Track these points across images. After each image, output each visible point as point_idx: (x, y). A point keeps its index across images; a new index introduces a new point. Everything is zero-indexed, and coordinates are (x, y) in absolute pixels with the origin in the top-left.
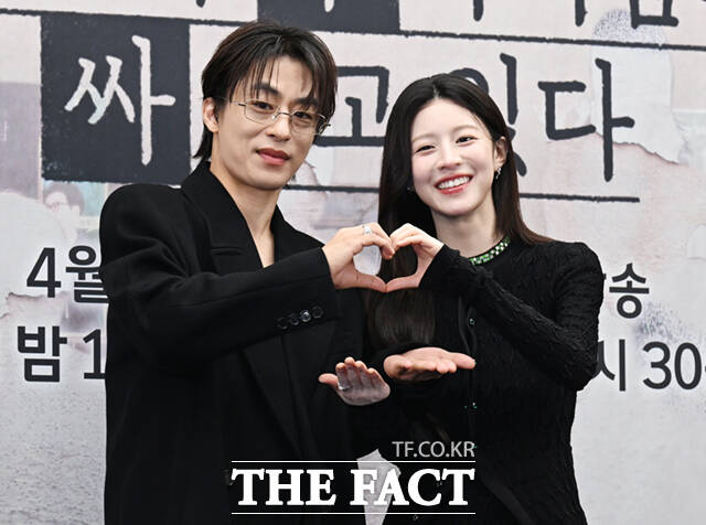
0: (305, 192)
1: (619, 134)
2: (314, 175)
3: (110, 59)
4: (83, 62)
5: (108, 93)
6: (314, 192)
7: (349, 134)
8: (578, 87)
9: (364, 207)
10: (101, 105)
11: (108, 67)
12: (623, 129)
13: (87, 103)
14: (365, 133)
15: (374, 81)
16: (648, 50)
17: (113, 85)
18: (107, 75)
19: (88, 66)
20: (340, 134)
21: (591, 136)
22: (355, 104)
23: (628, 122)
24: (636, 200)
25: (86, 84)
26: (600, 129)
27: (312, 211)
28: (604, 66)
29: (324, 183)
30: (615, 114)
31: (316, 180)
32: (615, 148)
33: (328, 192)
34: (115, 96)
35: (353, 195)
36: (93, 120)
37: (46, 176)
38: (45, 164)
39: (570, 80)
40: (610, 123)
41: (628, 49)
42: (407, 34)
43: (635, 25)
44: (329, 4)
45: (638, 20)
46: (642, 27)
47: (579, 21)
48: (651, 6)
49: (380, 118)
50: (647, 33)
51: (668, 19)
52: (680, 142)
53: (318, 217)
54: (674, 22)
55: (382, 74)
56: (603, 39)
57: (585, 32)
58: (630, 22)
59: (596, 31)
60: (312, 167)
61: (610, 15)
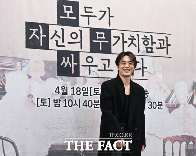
0: (97, 78)
1: (144, 70)
2: (98, 76)
3: (67, 57)
4: (63, 58)
5: (67, 63)
7: (104, 69)
10: (66, 64)
11: (67, 58)
12: (145, 69)
13: (64, 64)
14: (106, 69)
16: (149, 57)
17: (68, 61)
18: (67, 60)
19: (64, 58)
20: (102, 69)
21: (140, 70)
22: (105, 65)
23: (146, 68)
24: (147, 80)
25: (64, 61)
26: (142, 69)
28: (142, 59)
29: (100, 77)
30: (144, 66)
32: (144, 72)
34: (68, 63)
36: (65, 67)
37: (58, 75)
38: (58, 73)
40: (143, 68)
41: (146, 56)
42: (113, 54)
43: (147, 53)
44: (101, 49)
45: (147, 52)
46: (148, 53)
47: (139, 52)
48: (149, 50)
49: (108, 67)
50: (149, 54)
51: (152, 52)
52: (154, 71)
53: (99, 82)
54: (153, 52)
55: (109, 60)
56: (143, 55)
57: (140, 54)
58: (146, 52)
59: (141, 54)
60: (98, 74)
61: (143, 51)
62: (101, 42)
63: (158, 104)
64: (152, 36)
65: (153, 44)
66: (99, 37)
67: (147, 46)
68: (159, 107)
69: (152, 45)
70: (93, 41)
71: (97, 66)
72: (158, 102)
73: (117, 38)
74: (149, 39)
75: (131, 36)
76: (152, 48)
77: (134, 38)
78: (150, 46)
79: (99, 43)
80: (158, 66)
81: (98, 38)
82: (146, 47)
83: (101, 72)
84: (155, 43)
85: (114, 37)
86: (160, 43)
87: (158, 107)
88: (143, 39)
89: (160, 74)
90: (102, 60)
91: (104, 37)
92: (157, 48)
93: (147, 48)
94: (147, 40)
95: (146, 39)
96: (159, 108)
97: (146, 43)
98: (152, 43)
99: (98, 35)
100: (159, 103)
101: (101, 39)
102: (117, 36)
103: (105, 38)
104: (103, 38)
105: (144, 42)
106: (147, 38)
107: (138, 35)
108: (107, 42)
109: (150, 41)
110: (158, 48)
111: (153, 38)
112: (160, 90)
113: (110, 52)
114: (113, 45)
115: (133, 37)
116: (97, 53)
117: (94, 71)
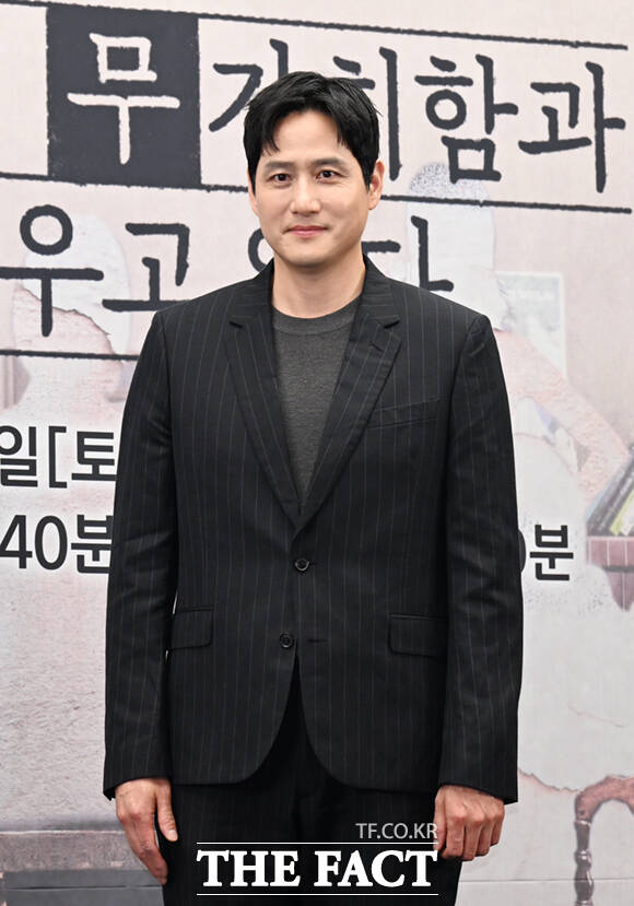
0: (99, 361)
2: (109, 342)
6: (108, 361)
7: (146, 298)
8: (393, 247)
14: (164, 297)
15: (174, 239)
16: (468, 206)
20: (136, 298)
22: (153, 265)
23: (446, 285)
27: (106, 381)
28: (421, 224)
29: (120, 351)
30: (433, 277)
31: (110, 348)
33: (123, 361)
39: (384, 239)
40: (427, 284)
41: (446, 206)
42: (209, 188)
43: (454, 180)
44: (125, 156)
45: (456, 174)
46: (461, 182)
47: (394, 174)
48: (471, 160)
49: (179, 280)
50: (467, 189)
51: (489, 173)
52: (505, 307)
53: (112, 389)
54: (496, 176)
55: (181, 232)
56: (420, 195)
58: (448, 175)
59: (412, 186)
60: (106, 334)
61: (427, 169)
62: (124, 105)
63: (539, 543)
64: (486, 62)
65: (499, 119)
66: (111, 66)
67: (451, 134)
68: (545, 562)
69: (489, 127)
70: (72, 97)
71: (96, 275)
72: (538, 527)
73: (244, 78)
74: (467, 82)
75: (338, 61)
76: (488, 147)
77: (362, 76)
78: (473, 129)
79: (116, 109)
80: (539, 275)
81: (106, 74)
82: (445, 140)
83: (126, 314)
84: (511, 109)
85: (222, 69)
86: (550, 113)
87: (539, 567)
88: (422, 80)
89: (550, 329)
90: (135, 229)
91: (151, 67)
92: (524, 146)
93: (454, 146)
94: (457, 89)
95: (444, 81)
96: (546, 570)
97: (446, 110)
98: (492, 110)
99: (102, 59)
100: (545, 539)
101: (123, 83)
102: (243, 62)
103: (152, 76)
104: (144, 74)
105: (432, 102)
106: (455, 74)
107: (389, 56)
108: (172, 103)
109: (474, 97)
110: (531, 148)
111: (496, 73)
112: (545, 439)
113: (187, 175)
114: (215, 126)
115: (355, 67)
116: (96, 182)
117: (76, 312)
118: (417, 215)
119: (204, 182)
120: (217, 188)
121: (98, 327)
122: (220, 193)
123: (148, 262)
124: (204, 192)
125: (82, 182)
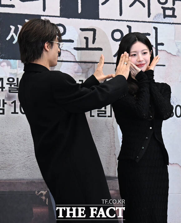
0: (73, 63)
1: (160, 47)
2: (75, 58)
3: (19, 26)
4: (11, 27)
6: (75, 63)
7: (85, 47)
8: (149, 34)
9: (89, 67)
10: (16, 38)
11: (18, 28)
13: (12, 38)
14: (89, 46)
15: (92, 32)
16: (168, 24)
18: (18, 30)
19: (13, 28)
20: (82, 47)
22: (86, 39)
23: (162, 44)
24: (164, 66)
25: (12, 33)
26: (154, 46)
27: (75, 68)
28: (156, 29)
30: (159, 42)
31: (76, 60)
32: (158, 52)
33: (79, 63)
35: (86, 64)
36: (14, 42)
37: (1, 58)
38: (1, 55)
39: (146, 32)
40: (157, 44)
41: (162, 24)
42: (101, 19)
43: (164, 18)
44: (80, 11)
45: (165, 16)
46: (166, 18)
47: (149, 16)
48: (169, 12)
49: (93, 42)
50: (167, 20)
51: (174, 16)
53: (76, 70)
55: (94, 30)
56: (155, 21)
57: (150, 19)
58: (163, 16)
59: (153, 19)
60: (75, 56)
61: (157, 15)
65: (176, 2)
67: (164, 6)
69: (174, 4)
71: (72, 41)
76: (173, 9)
78: (169, 5)
82: (162, 7)
83: (80, 51)
90: (82, 30)
93: (164, 9)
113: (96, 16)
114: (103, 4)
116: (72, 18)
117: (67, 51)
118: (155, 26)
119: (100, 18)
120: (103, 19)
121: (72, 54)
122: (104, 20)
123: (85, 38)
124: (100, 20)
125: (68, 18)
